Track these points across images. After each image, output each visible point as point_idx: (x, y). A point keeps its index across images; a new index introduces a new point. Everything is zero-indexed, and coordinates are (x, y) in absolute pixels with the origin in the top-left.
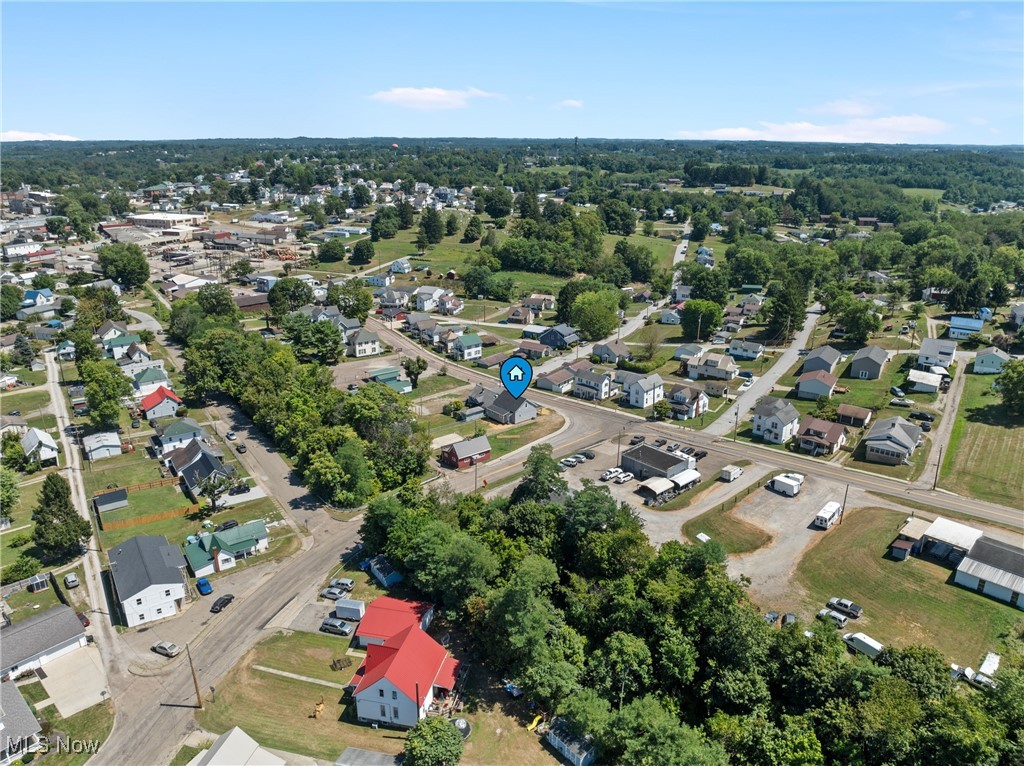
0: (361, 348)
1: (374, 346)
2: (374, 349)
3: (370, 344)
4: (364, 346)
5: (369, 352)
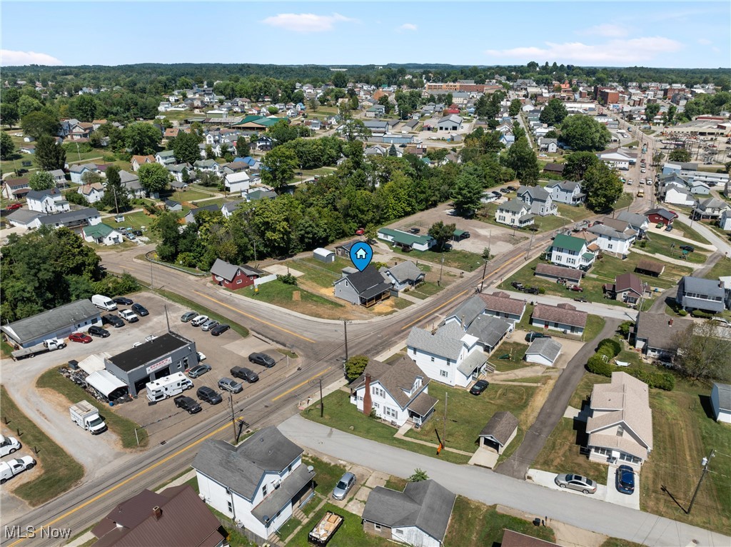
0: (501, 214)
1: (513, 217)
2: (513, 221)
3: (510, 214)
4: (504, 214)
5: (508, 221)
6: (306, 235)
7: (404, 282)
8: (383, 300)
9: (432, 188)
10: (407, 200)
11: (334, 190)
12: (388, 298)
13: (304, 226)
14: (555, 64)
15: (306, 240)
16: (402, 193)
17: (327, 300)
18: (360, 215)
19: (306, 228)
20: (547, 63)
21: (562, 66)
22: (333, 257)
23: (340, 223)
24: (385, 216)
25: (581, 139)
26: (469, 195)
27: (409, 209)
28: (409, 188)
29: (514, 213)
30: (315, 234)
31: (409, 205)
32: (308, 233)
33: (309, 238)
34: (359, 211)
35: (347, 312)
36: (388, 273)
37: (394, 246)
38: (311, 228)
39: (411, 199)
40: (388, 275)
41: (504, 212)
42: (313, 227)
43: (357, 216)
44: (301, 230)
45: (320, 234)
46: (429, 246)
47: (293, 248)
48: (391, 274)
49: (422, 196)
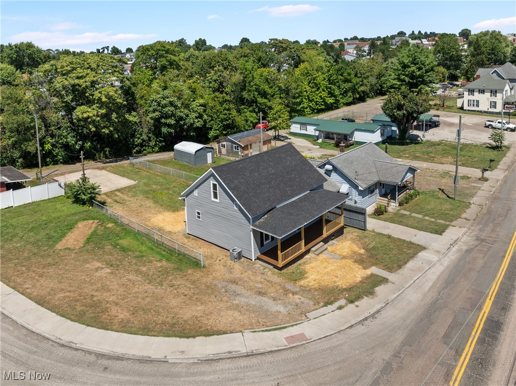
0: (471, 98)
1: (493, 99)
2: (494, 104)
3: (488, 95)
4: (477, 96)
5: (484, 106)
6: (163, 120)
7: (370, 190)
8: (326, 241)
9: (359, 75)
10: (327, 88)
11: (221, 68)
12: (339, 233)
13: (159, 104)
14: (420, 32)
15: (164, 130)
16: (320, 78)
17: (160, 245)
18: (260, 100)
19: (163, 107)
20: (413, 32)
21: (426, 33)
22: (209, 155)
23: (228, 110)
24: (299, 108)
25: (494, 54)
26: (418, 73)
27: (330, 100)
28: (329, 71)
29: (494, 92)
30: (181, 119)
31: (331, 94)
32: (167, 116)
33: (169, 126)
34: (259, 94)
35: (211, 289)
36: (329, 167)
37: (320, 141)
38: (172, 109)
39: (333, 87)
40: (328, 173)
41: (476, 94)
42: (176, 107)
43: (256, 102)
44: (154, 111)
45: (189, 121)
46: (382, 135)
47: (141, 145)
48: (335, 169)
49: (347, 86)
